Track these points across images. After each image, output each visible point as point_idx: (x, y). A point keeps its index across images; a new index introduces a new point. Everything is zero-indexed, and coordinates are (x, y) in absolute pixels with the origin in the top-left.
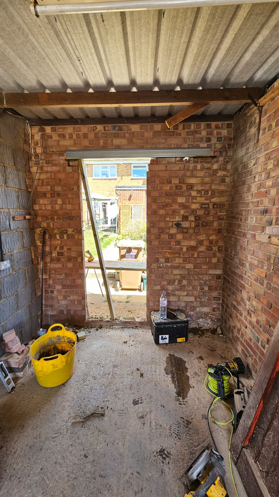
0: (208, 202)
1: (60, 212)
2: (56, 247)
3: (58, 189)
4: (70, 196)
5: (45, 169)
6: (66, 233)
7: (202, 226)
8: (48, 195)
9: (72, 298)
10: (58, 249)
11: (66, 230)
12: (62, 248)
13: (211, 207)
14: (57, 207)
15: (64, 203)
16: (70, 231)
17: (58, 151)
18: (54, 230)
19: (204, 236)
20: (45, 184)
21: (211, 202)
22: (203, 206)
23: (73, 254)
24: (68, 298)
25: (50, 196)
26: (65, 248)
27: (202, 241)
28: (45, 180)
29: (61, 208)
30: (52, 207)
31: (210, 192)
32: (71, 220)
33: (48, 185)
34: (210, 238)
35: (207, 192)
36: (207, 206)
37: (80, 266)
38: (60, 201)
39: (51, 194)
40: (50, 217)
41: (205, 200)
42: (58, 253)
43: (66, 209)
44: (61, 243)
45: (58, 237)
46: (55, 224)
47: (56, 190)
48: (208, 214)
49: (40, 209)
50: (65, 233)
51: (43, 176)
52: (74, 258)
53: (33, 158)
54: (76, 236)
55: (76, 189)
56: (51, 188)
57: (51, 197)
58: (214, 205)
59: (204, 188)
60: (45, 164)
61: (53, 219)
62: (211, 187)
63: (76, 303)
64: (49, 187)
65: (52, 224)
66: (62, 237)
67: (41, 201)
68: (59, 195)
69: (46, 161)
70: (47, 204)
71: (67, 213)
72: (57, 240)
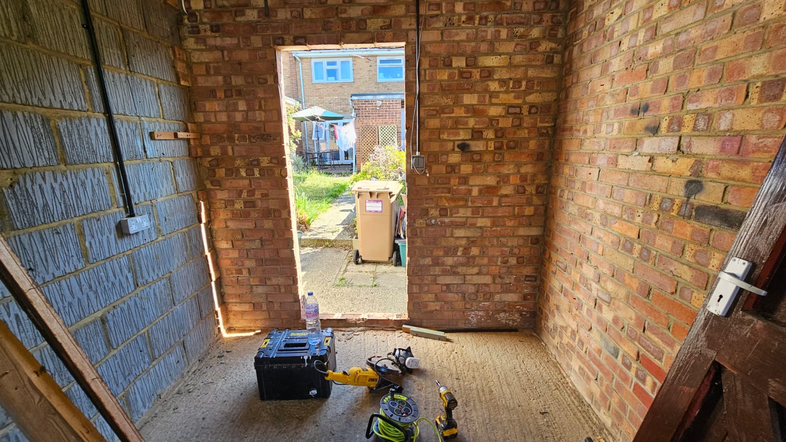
0: (520, 101)
1: (244, 127)
2: (241, 191)
3: (238, 81)
4: (261, 95)
5: (211, 42)
6: (259, 164)
7: (509, 148)
8: (220, 94)
9: (274, 281)
10: (244, 195)
11: (258, 160)
12: (251, 193)
13: (525, 111)
14: (239, 117)
15: (250, 108)
16: (265, 162)
17: (232, 6)
18: (233, 159)
19: (512, 166)
20: (212, 72)
21: (525, 103)
22: (511, 110)
23: (273, 205)
24: (268, 283)
25: (223, 96)
26: (258, 194)
27: (508, 176)
28: (212, 65)
29: (246, 119)
30: (229, 117)
31: (524, 83)
32: (265, 140)
33: (217, 72)
34: (523, 170)
35: (518, 82)
36: (518, 110)
37: (286, 226)
38: (242, 106)
39: (225, 91)
40: (225, 136)
41: (515, 98)
42: (245, 203)
43: (255, 120)
44: (250, 185)
45: (244, 174)
46: (236, 148)
47: (233, 83)
48: (520, 125)
49: (207, 122)
50: (256, 166)
51: (206, 57)
52: (275, 210)
53: (186, 21)
54: (277, 171)
55: (270, 81)
56: (225, 81)
57: (226, 96)
58: (531, 107)
59: (513, 75)
60: (209, 33)
61: (231, 139)
62: (526, 73)
63: (283, 290)
64: (220, 78)
65: (230, 148)
66: (250, 173)
67: (208, 106)
68: (239, 93)
69: (211, 27)
70: (219, 111)
71: (258, 129)
72: (242, 178)
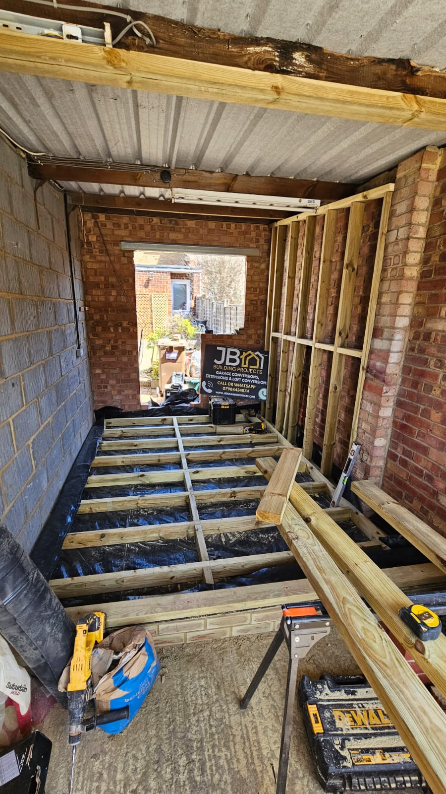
0: (256, 298)
1: (114, 305)
2: (110, 341)
3: (112, 280)
4: (125, 288)
5: (99, 258)
6: (121, 326)
7: (252, 321)
8: (102, 286)
9: (126, 392)
10: (112, 342)
11: (121, 323)
12: (116, 341)
13: (259, 304)
14: (112, 299)
15: (119, 294)
16: (125, 324)
17: (112, 241)
18: (107, 322)
19: (253, 330)
20: (98, 274)
21: (259, 299)
22: (253, 302)
23: (128, 348)
24: (123, 393)
25: (103, 287)
26: (120, 342)
27: (251, 335)
28: (98, 270)
29: (116, 300)
30: (106, 298)
31: (258, 290)
32: (126, 312)
33: (101, 275)
34: (258, 332)
35: (255, 289)
36: (255, 302)
37: (135, 360)
38: (114, 293)
39: (105, 285)
40: (103, 309)
41: (254, 296)
42: (112, 346)
43: (121, 301)
44: (116, 336)
45: (112, 331)
46: (109, 316)
47: (110, 281)
48: (257, 310)
49: (93, 301)
50: (120, 326)
51: (96, 266)
52: (129, 351)
53: (85, 246)
54: (132, 329)
55: (131, 281)
56: (105, 279)
57: (105, 287)
58: (262, 302)
59: (253, 286)
60: (98, 254)
61: (106, 311)
62: (259, 285)
63: (131, 398)
64: (103, 278)
65: (105, 316)
66: (116, 330)
67: (94, 292)
68: (113, 286)
69: (100, 250)
70: (101, 295)
71: (122, 306)
72: (111, 333)
